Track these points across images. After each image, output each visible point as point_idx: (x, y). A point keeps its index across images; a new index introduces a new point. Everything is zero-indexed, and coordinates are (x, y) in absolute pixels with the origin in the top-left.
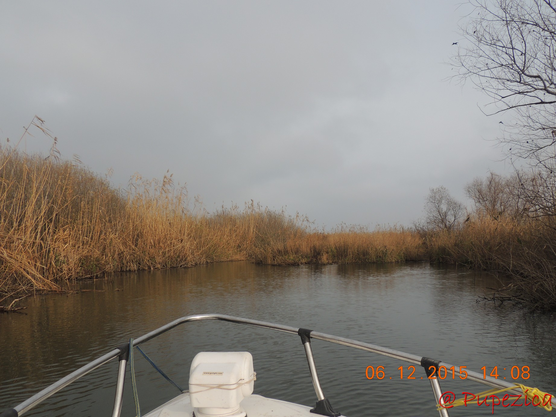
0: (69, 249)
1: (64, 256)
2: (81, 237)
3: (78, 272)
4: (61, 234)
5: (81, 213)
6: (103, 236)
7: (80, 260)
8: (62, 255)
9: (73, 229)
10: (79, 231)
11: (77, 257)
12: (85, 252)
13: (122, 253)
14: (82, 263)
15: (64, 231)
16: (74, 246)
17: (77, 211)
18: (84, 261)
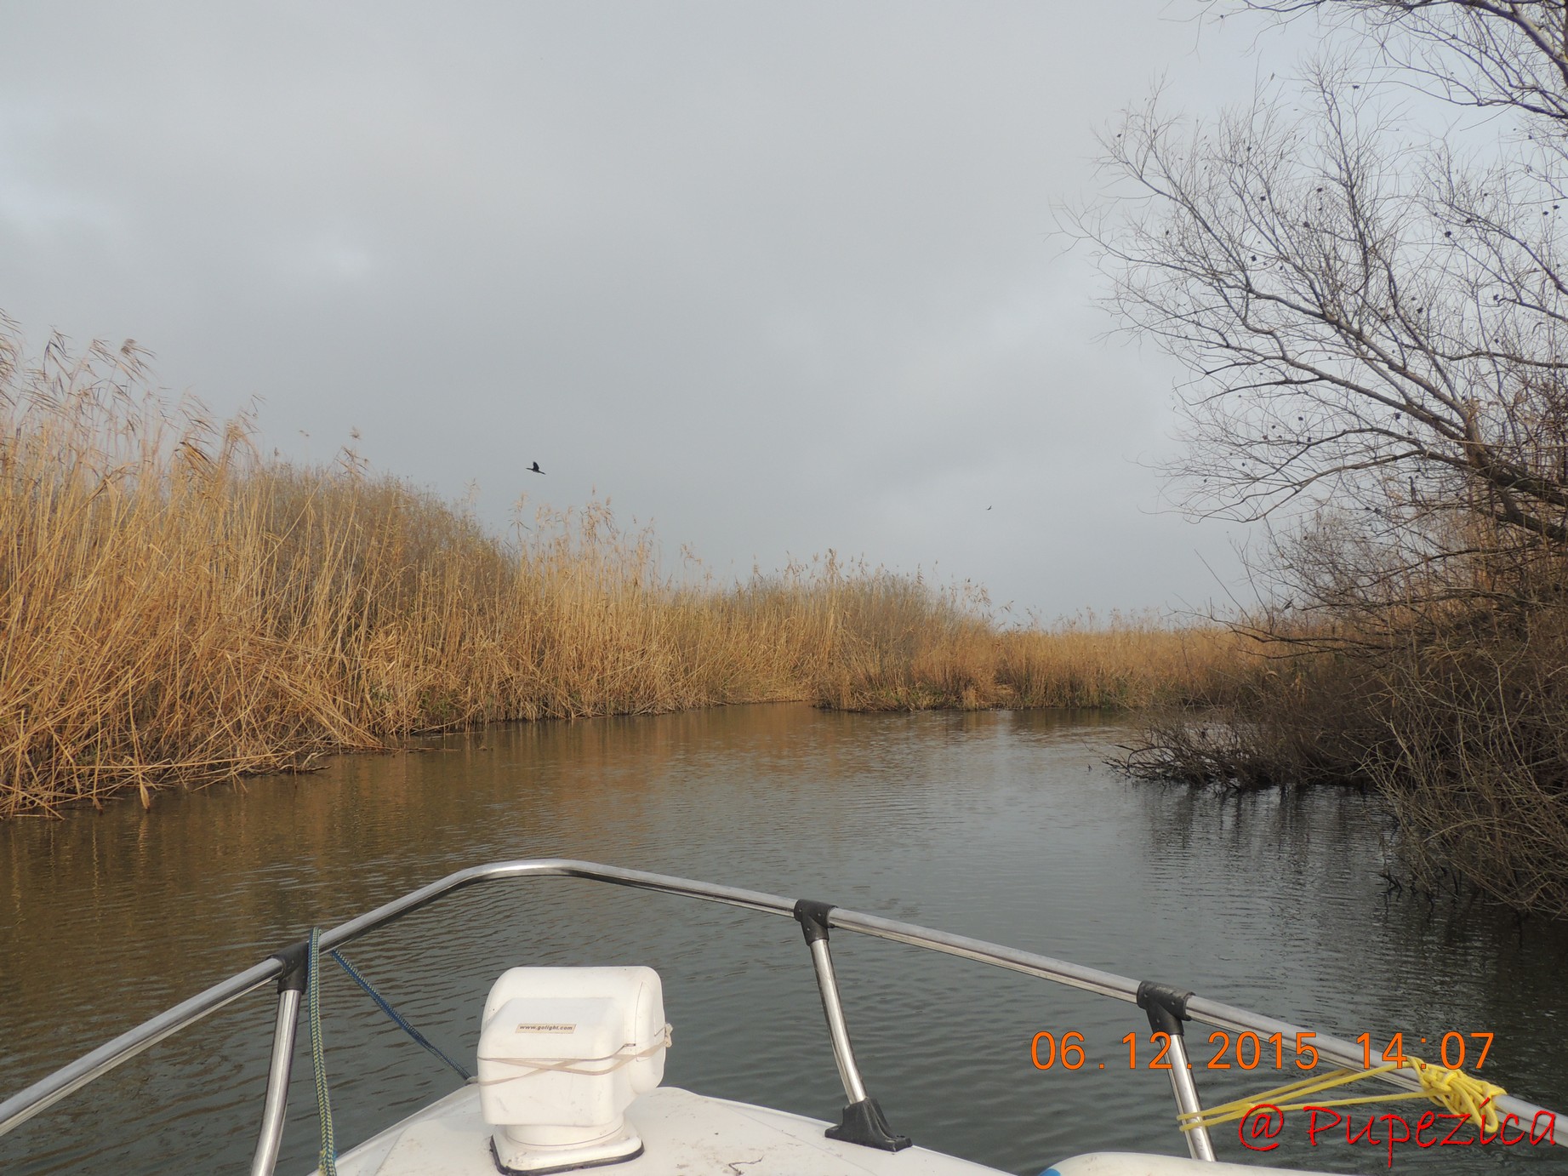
0: (398, 671)
1: (388, 686)
2: (421, 646)
3: (414, 720)
4: (380, 640)
5: (421, 595)
6: (467, 644)
7: (419, 693)
8: (384, 684)
9: (404, 630)
10: (416, 633)
11: (412, 688)
12: (428, 678)
13: (507, 680)
14: (424, 701)
15: (387, 634)
16: (408, 666)
17: (413, 591)
18: (426, 696)
